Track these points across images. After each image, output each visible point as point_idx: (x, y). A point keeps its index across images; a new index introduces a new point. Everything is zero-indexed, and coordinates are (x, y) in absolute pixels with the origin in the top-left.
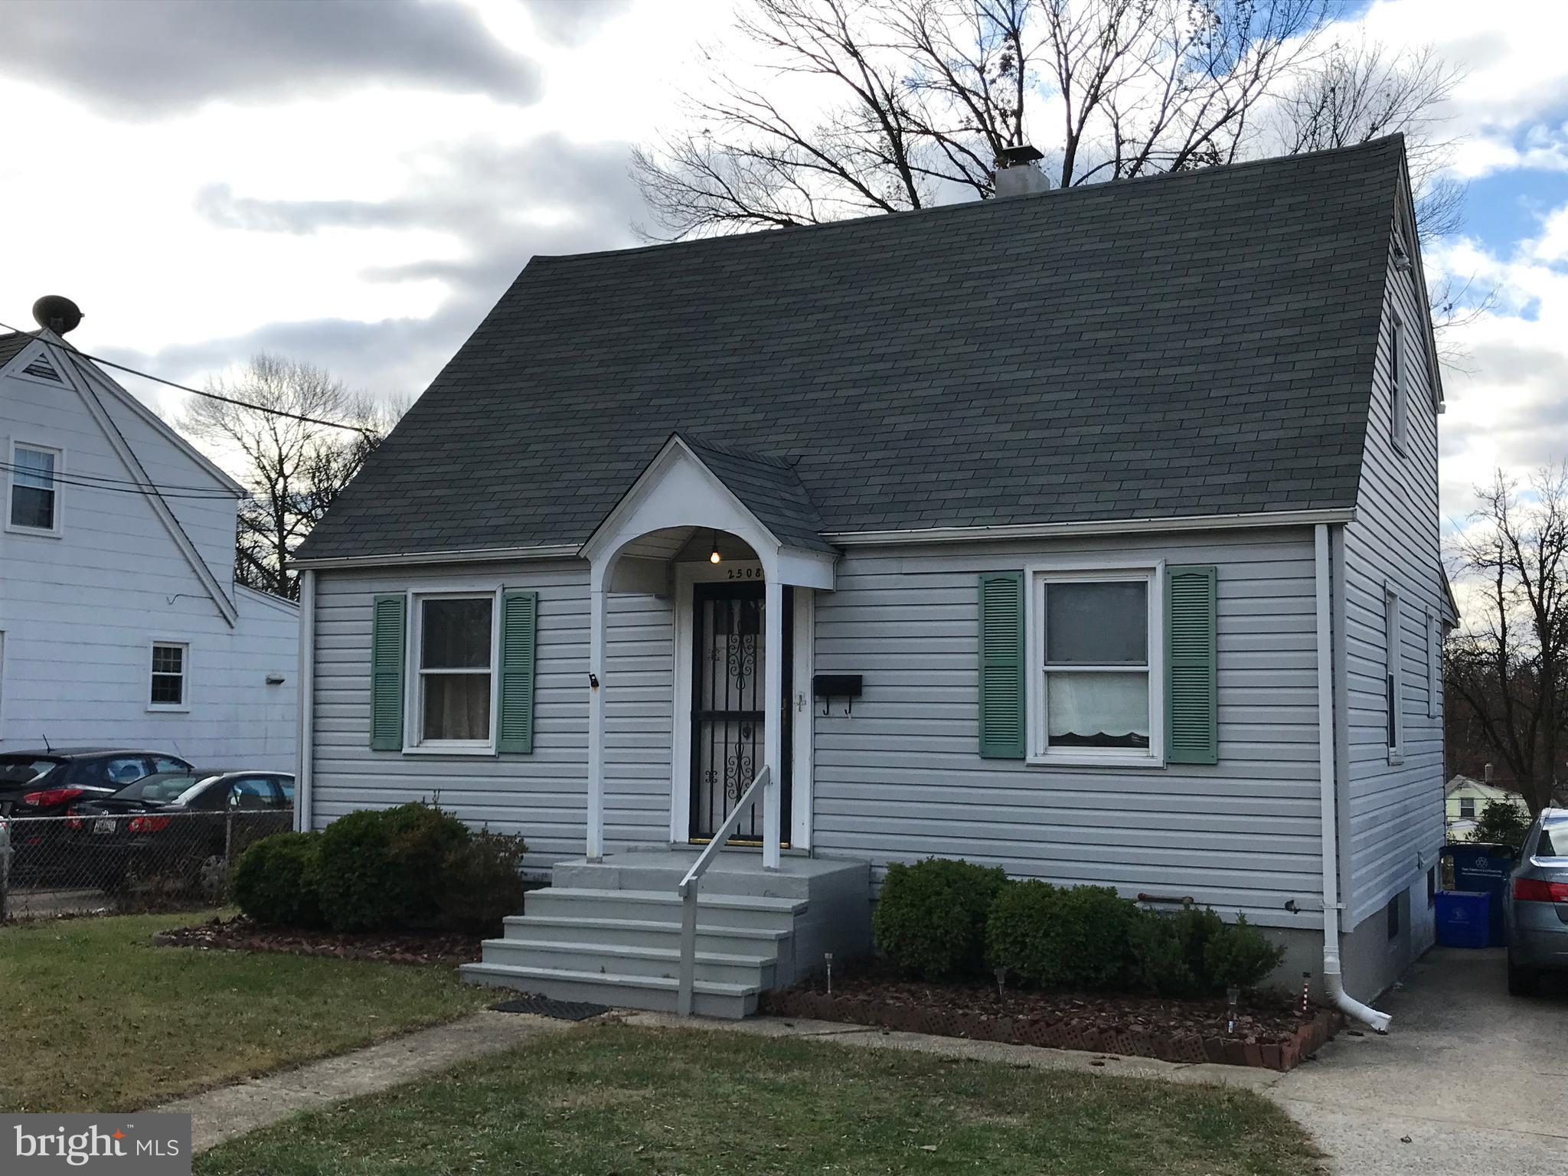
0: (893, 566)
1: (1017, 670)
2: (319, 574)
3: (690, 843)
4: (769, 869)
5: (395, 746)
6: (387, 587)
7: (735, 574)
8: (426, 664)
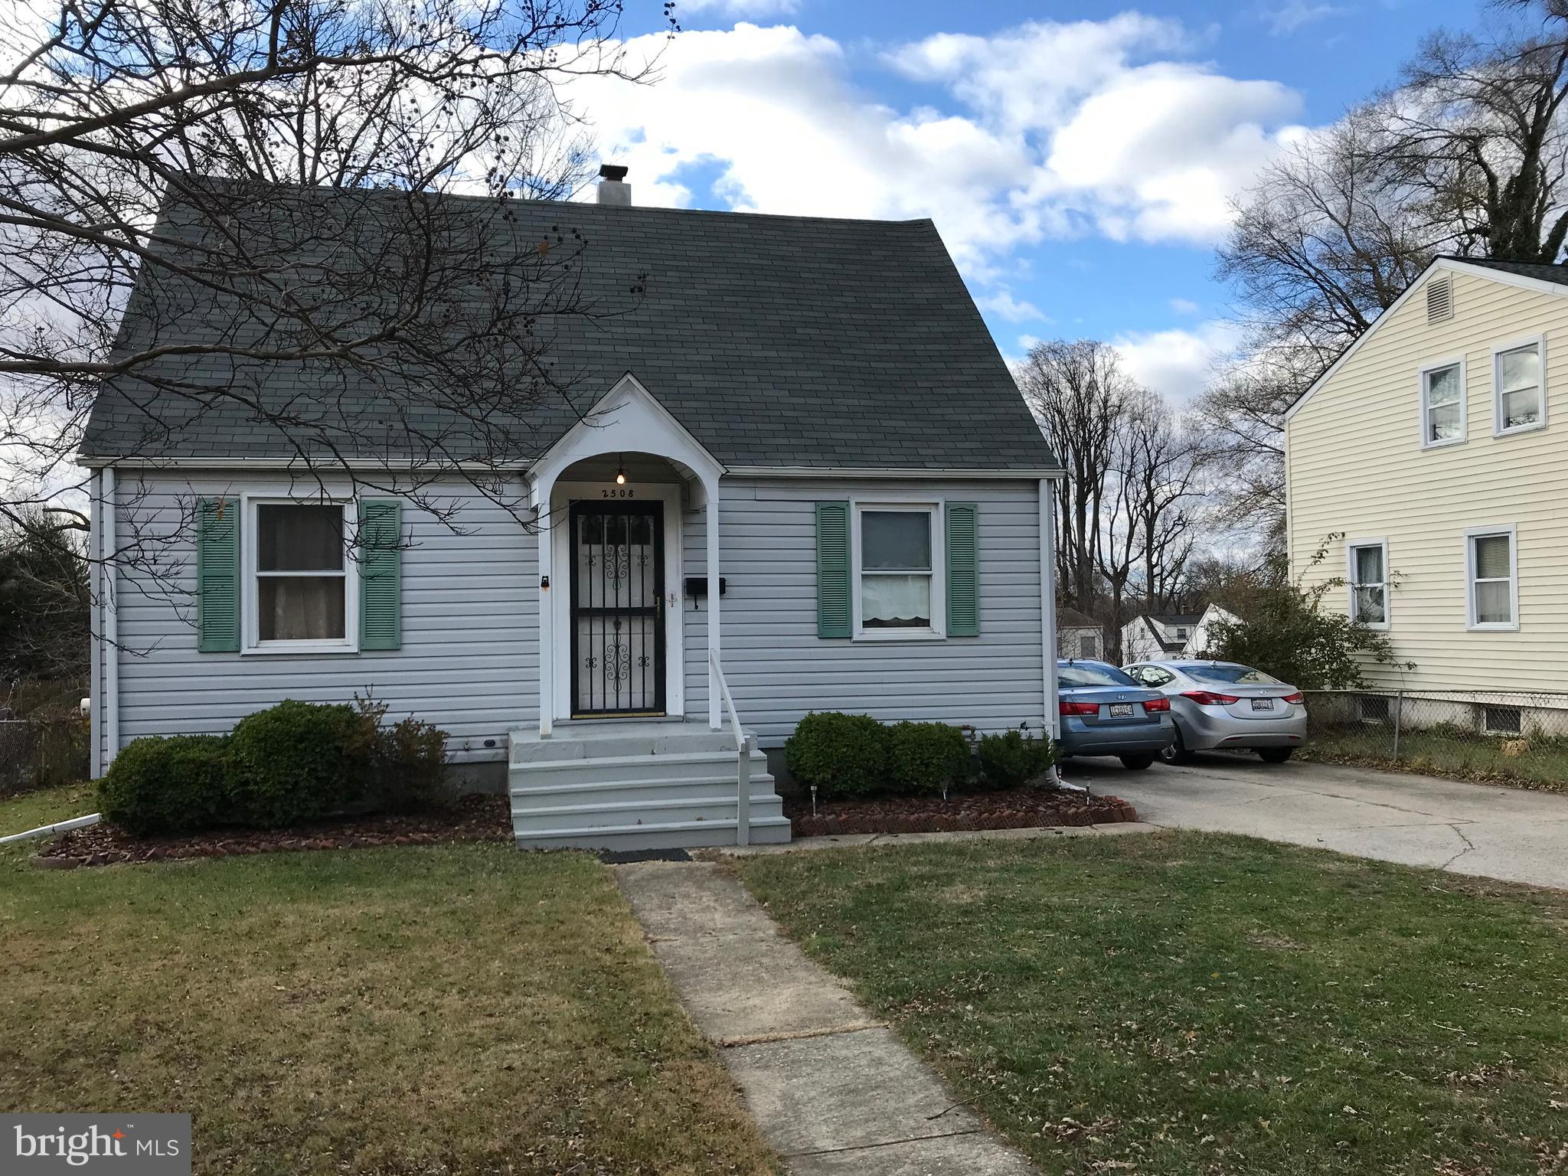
0: (748, 494)
1: (845, 573)
2: (118, 473)
3: (572, 719)
4: (715, 730)
5: (232, 646)
6: (211, 490)
7: (609, 493)
8: (262, 566)
